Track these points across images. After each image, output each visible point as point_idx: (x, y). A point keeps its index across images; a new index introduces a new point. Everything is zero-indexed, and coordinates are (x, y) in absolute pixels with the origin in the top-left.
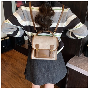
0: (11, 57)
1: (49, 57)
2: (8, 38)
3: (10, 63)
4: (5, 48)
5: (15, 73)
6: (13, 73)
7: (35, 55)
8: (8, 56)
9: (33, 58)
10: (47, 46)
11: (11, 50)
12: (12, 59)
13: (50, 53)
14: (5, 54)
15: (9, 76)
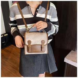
0: (10, 52)
1: (41, 51)
2: (7, 35)
3: (10, 58)
4: (4, 43)
5: (14, 67)
6: (12, 67)
7: (28, 51)
8: (8, 51)
9: (26, 53)
10: (38, 42)
11: (10, 46)
12: (11, 54)
13: (41, 47)
14: (4, 49)
15: (9, 70)
